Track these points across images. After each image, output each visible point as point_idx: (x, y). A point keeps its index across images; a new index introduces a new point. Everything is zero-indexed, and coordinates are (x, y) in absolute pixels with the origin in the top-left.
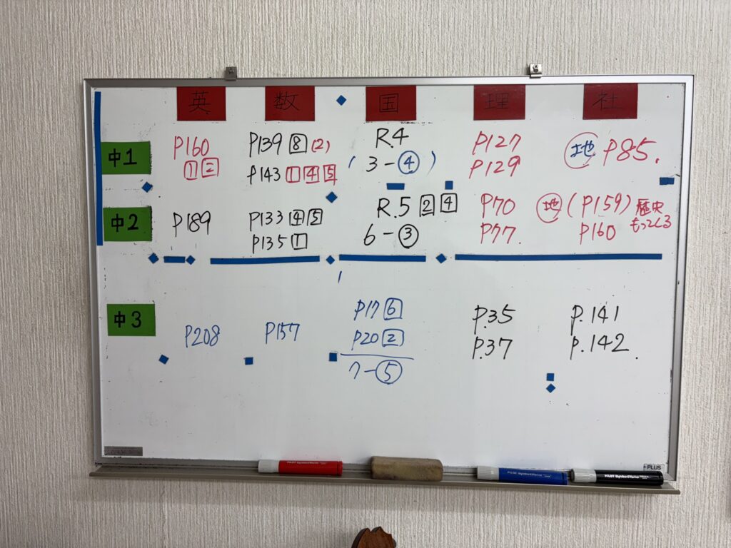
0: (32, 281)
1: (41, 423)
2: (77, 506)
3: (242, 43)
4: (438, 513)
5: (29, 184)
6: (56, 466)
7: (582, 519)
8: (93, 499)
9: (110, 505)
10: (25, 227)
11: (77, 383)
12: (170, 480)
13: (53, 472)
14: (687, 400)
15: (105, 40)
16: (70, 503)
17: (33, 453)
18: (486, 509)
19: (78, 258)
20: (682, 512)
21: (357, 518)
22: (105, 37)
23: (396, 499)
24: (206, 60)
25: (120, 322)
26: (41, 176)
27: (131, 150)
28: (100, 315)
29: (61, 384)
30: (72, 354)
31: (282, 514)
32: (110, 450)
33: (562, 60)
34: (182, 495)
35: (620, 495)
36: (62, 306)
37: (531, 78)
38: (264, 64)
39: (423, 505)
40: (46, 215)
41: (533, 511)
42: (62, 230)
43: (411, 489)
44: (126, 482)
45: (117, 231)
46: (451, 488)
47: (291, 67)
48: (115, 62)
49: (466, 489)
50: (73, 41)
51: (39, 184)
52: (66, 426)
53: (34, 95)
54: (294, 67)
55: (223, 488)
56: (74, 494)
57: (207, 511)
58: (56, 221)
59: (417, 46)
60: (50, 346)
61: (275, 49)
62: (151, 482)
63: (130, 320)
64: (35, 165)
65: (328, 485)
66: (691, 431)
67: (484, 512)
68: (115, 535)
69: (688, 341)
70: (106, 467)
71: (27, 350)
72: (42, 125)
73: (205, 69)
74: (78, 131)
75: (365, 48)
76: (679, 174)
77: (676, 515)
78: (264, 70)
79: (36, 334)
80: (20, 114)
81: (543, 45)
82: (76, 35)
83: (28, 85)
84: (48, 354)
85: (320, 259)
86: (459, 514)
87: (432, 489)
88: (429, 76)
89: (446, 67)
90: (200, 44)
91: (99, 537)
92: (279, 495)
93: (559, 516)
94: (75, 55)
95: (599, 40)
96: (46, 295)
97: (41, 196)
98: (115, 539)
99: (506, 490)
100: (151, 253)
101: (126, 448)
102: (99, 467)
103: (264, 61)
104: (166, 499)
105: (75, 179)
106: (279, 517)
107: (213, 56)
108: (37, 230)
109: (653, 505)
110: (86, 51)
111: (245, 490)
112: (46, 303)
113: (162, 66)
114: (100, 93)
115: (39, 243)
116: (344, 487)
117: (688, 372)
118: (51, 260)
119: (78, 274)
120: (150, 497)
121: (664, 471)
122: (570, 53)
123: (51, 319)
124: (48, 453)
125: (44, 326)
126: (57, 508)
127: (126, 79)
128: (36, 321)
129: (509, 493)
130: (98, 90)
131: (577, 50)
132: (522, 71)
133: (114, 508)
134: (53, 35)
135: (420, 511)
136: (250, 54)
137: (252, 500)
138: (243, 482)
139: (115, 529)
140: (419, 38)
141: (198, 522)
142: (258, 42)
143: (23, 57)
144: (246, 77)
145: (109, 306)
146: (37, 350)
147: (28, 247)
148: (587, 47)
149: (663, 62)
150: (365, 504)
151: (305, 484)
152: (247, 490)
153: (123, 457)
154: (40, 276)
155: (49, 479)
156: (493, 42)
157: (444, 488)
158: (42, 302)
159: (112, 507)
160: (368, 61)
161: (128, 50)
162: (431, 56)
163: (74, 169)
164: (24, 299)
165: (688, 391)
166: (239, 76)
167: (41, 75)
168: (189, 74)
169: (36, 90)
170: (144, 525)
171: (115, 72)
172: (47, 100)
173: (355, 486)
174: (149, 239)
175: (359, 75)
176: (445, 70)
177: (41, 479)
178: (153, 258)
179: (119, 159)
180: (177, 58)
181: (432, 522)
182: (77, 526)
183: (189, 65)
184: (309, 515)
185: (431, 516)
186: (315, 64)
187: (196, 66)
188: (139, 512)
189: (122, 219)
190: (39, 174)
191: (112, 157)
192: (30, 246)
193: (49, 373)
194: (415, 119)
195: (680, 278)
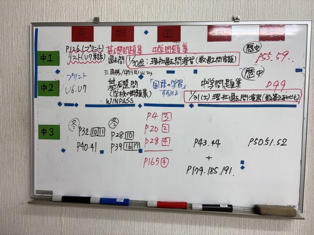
0: (6, 114)
1: (8, 179)
2: (23, 217)
3: (101, 7)
4: (189, 225)
5: (6, 70)
6: (14, 199)
7: (257, 231)
8: (30, 214)
9: (38, 217)
10: (4, 89)
11: (25, 161)
12: (65, 207)
13: (13, 201)
14: (308, 175)
15: (41, 6)
16: (20, 216)
17: (4, 192)
18: (212, 224)
19: (27, 103)
20: (306, 229)
21: (151, 227)
22: (41, 4)
23: (169, 218)
24: (85, 14)
25: (44, 133)
26: (11, 67)
27: (51, 55)
28: (35, 130)
29: (17, 161)
30: (22, 148)
31: (116, 224)
32: (38, 192)
33: (250, 14)
34: (71, 214)
35: (276, 220)
36: (19, 125)
37: (235, 22)
38: (112, 16)
39: (182, 222)
40: (13, 84)
41: (234, 226)
42: (20, 91)
43: (176, 214)
44: (46, 207)
45: (44, 91)
46: (195, 214)
47: (124, 17)
48: (45, 15)
49: (202, 214)
50: (27, 6)
51: (10, 70)
52: (19, 180)
53: (9, 31)
54: (125, 17)
55: (89, 210)
56: (22, 211)
57: (82, 221)
58: (17, 87)
59: (181, 7)
60: (13, 144)
61: (116, 9)
62: (57, 207)
63: (49, 132)
64: (8, 62)
65: (138, 211)
66: (310, 189)
67: (211, 226)
68: (40, 231)
69: (309, 147)
70: (36, 199)
71: (3, 145)
72: (12, 44)
73: (85, 18)
74: (28, 46)
75: (158, 9)
76: (305, 67)
77: (303, 229)
78: (111, 19)
79: (7, 138)
80: (3, 39)
81: (240, 7)
82: (28, 4)
83: (7, 26)
84: (12, 148)
85: (135, 105)
86: (199, 226)
87: (186, 214)
88: (187, 21)
89: (195, 17)
90: (83, 7)
91: (33, 232)
92: (115, 215)
93: (246, 229)
94: (28, 12)
95: (267, 5)
96: (12, 120)
97: (11, 76)
98: (40, 233)
99: (221, 216)
100: (59, 102)
101: (45, 191)
102: (33, 199)
103: (112, 15)
104: (63, 215)
105: (26, 68)
106: (115, 225)
107: (88, 13)
108: (9, 91)
109: (292, 225)
110: (32, 10)
111: (99, 212)
112: (12, 124)
113: (66, 17)
114: (37, 29)
115: (9, 97)
116: (145, 212)
117: (309, 161)
118: (15, 105)
119: (26, 111)
120: (56, 214)
121: (297, 208)
122: (253, 10)
123: (14, 131)
124: (11, 192)
125: (10, 134)
126: (14, 218)
127: (50, 23)
128: (7, 132)
129: (222, 217)
130: (37, 27)
131: (256, 9)
132: (230, 19)
133: (40, 219)
134: (18, 4)
135: (180, 225)
136: (105, 12)
137: (103, 217)
138: (98, 208)
139: (40, 228)
140: (183, 4)
141: (78, 226)
142: (109, 6)
143: (5, 13)
144: (103, 22)
145: (39, 125)
146: (7, 145)
147: (4, 98)
148: (261, 8)
149: (297, 15)
150: (155, 221)
151: (127, 210)
152: (100, 212)
153: (44, 195)
154: (10, 112)
155: (11, 204)
156: (217, 5)
157: (192, 214)
158: (10, 123)
159: (39, 218)
160: (159, 15)
161: (51, 10)
162: (188, 12)
163: (26, 63)
164: (2, 122)
165: (309, 170)
166: (100, 21)
167: (12, 21)
168: (78, 21)
169: (10, 28)
170: (53, 227)
171: (45, 20)
172: (15, 32)
173: (150, 211)
174: (58, 95)
175: (155, 21)
176: (195, 19)
177: (8, 204)
178: (60, 104)
179: (45, 59)
180: (72, 14)
181: (186, 229)
182: (23, 227)
183: (78, 16)
184: (129, 225)
185: (185, 227)
186: (135, 16)
187: (81, 17)
188: (51, 221)
189: (46, 86)
190: (10, 66)
191: (42, 58)
192: (5, 98)
193: (12, 156)
194: (180, 41)
195: (305, 116)
